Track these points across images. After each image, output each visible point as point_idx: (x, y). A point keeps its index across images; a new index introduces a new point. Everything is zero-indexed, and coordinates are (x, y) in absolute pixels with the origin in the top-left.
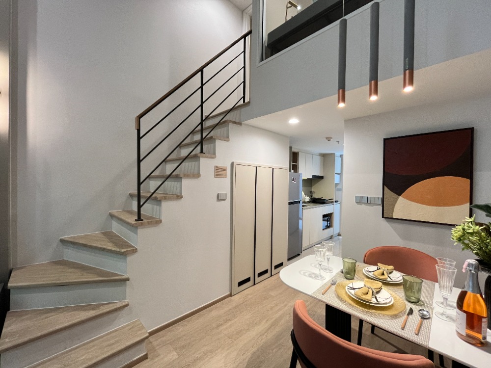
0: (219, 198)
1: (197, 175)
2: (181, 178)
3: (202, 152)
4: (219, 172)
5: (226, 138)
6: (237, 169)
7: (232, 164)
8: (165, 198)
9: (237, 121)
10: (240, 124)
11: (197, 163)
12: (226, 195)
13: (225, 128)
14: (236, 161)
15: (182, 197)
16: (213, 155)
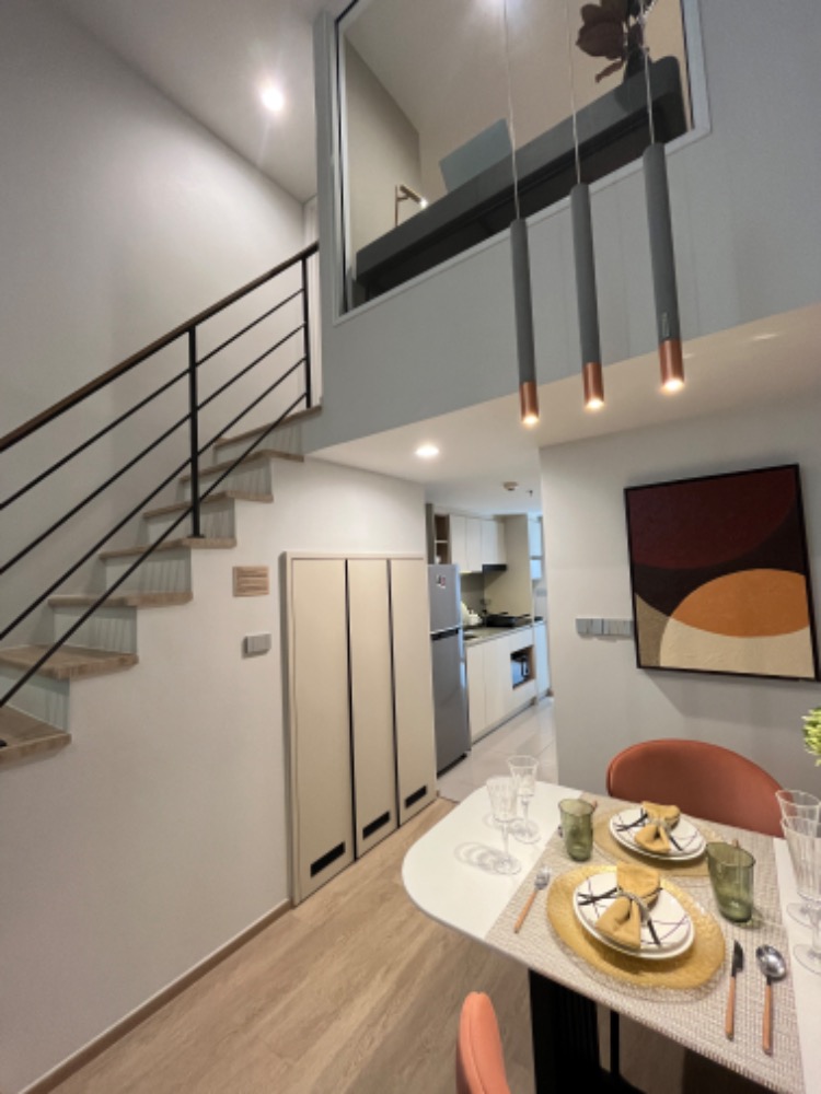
0: (250, 649)
1: (180, 595)
2: (134, 608)
3: (196, 533)
4: (247, 582)
5: (265, 496)
6: (296, 572)
7: (283, 559)
8: (82, 672)
9: (293, 451)
10: (299, 458)
11: (182, 562)
12: (267, 638)
13: (262, 471)
14: (292, 551)
15: (135, 661)
16: (228, 540)
